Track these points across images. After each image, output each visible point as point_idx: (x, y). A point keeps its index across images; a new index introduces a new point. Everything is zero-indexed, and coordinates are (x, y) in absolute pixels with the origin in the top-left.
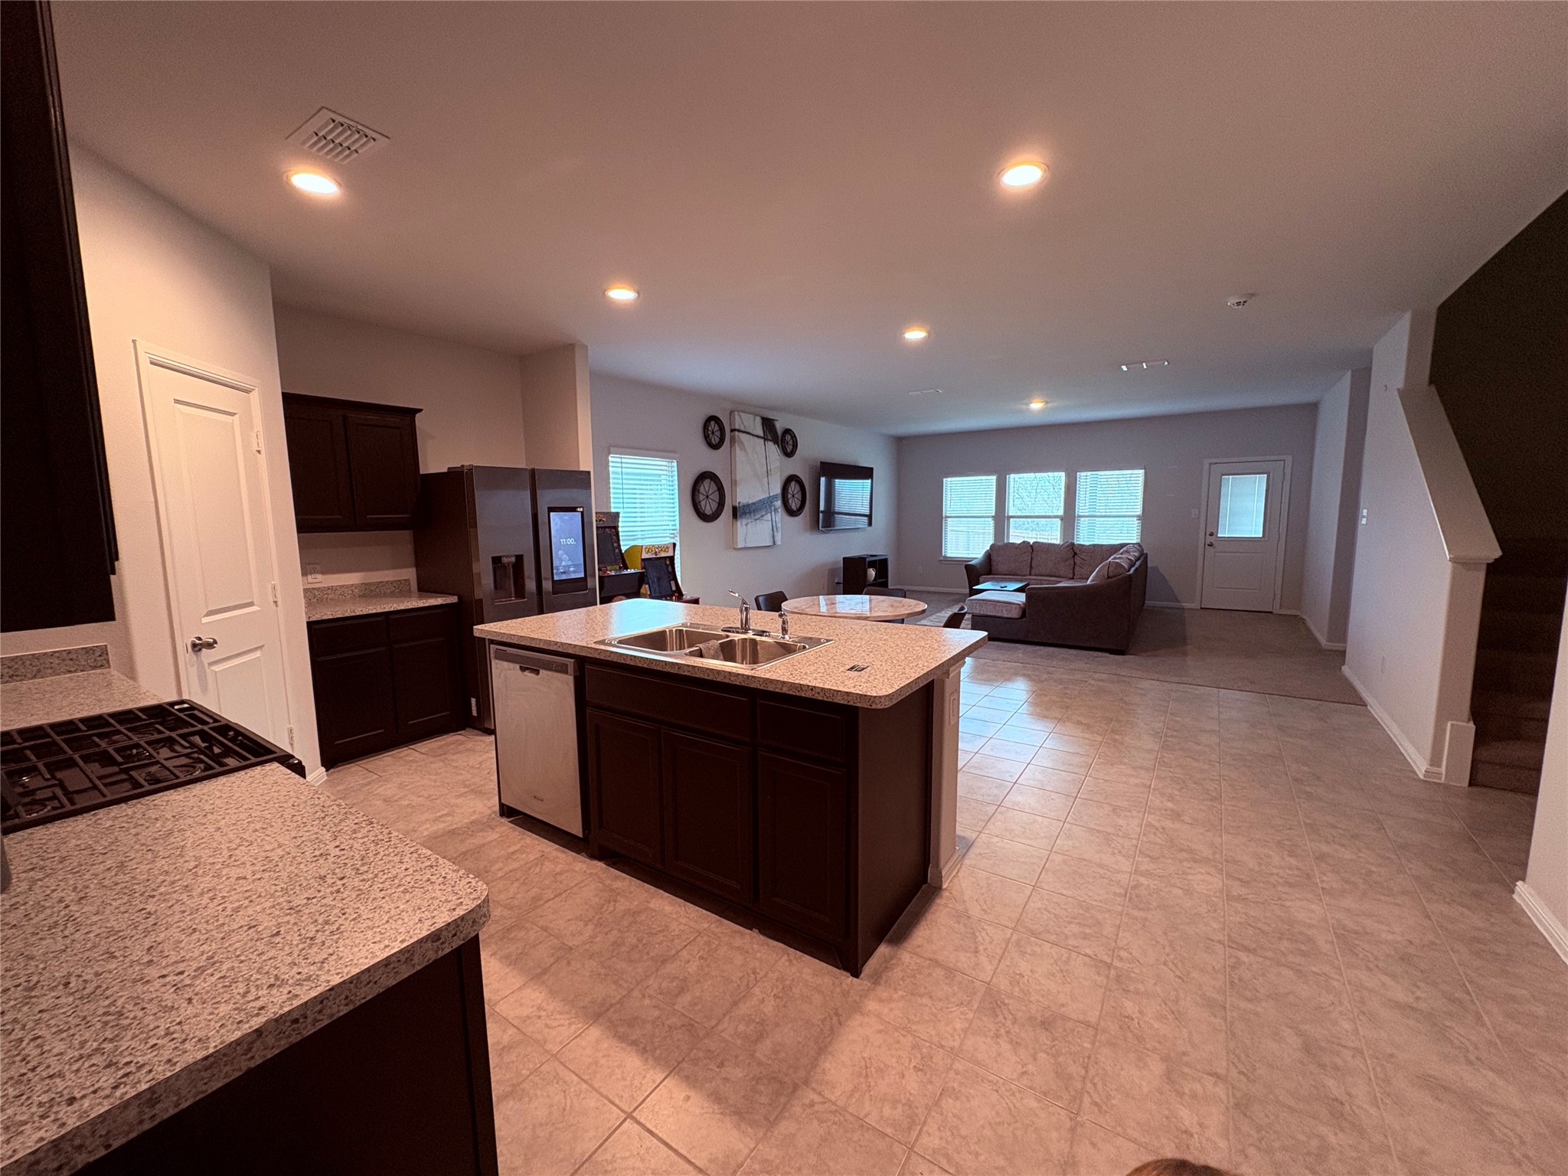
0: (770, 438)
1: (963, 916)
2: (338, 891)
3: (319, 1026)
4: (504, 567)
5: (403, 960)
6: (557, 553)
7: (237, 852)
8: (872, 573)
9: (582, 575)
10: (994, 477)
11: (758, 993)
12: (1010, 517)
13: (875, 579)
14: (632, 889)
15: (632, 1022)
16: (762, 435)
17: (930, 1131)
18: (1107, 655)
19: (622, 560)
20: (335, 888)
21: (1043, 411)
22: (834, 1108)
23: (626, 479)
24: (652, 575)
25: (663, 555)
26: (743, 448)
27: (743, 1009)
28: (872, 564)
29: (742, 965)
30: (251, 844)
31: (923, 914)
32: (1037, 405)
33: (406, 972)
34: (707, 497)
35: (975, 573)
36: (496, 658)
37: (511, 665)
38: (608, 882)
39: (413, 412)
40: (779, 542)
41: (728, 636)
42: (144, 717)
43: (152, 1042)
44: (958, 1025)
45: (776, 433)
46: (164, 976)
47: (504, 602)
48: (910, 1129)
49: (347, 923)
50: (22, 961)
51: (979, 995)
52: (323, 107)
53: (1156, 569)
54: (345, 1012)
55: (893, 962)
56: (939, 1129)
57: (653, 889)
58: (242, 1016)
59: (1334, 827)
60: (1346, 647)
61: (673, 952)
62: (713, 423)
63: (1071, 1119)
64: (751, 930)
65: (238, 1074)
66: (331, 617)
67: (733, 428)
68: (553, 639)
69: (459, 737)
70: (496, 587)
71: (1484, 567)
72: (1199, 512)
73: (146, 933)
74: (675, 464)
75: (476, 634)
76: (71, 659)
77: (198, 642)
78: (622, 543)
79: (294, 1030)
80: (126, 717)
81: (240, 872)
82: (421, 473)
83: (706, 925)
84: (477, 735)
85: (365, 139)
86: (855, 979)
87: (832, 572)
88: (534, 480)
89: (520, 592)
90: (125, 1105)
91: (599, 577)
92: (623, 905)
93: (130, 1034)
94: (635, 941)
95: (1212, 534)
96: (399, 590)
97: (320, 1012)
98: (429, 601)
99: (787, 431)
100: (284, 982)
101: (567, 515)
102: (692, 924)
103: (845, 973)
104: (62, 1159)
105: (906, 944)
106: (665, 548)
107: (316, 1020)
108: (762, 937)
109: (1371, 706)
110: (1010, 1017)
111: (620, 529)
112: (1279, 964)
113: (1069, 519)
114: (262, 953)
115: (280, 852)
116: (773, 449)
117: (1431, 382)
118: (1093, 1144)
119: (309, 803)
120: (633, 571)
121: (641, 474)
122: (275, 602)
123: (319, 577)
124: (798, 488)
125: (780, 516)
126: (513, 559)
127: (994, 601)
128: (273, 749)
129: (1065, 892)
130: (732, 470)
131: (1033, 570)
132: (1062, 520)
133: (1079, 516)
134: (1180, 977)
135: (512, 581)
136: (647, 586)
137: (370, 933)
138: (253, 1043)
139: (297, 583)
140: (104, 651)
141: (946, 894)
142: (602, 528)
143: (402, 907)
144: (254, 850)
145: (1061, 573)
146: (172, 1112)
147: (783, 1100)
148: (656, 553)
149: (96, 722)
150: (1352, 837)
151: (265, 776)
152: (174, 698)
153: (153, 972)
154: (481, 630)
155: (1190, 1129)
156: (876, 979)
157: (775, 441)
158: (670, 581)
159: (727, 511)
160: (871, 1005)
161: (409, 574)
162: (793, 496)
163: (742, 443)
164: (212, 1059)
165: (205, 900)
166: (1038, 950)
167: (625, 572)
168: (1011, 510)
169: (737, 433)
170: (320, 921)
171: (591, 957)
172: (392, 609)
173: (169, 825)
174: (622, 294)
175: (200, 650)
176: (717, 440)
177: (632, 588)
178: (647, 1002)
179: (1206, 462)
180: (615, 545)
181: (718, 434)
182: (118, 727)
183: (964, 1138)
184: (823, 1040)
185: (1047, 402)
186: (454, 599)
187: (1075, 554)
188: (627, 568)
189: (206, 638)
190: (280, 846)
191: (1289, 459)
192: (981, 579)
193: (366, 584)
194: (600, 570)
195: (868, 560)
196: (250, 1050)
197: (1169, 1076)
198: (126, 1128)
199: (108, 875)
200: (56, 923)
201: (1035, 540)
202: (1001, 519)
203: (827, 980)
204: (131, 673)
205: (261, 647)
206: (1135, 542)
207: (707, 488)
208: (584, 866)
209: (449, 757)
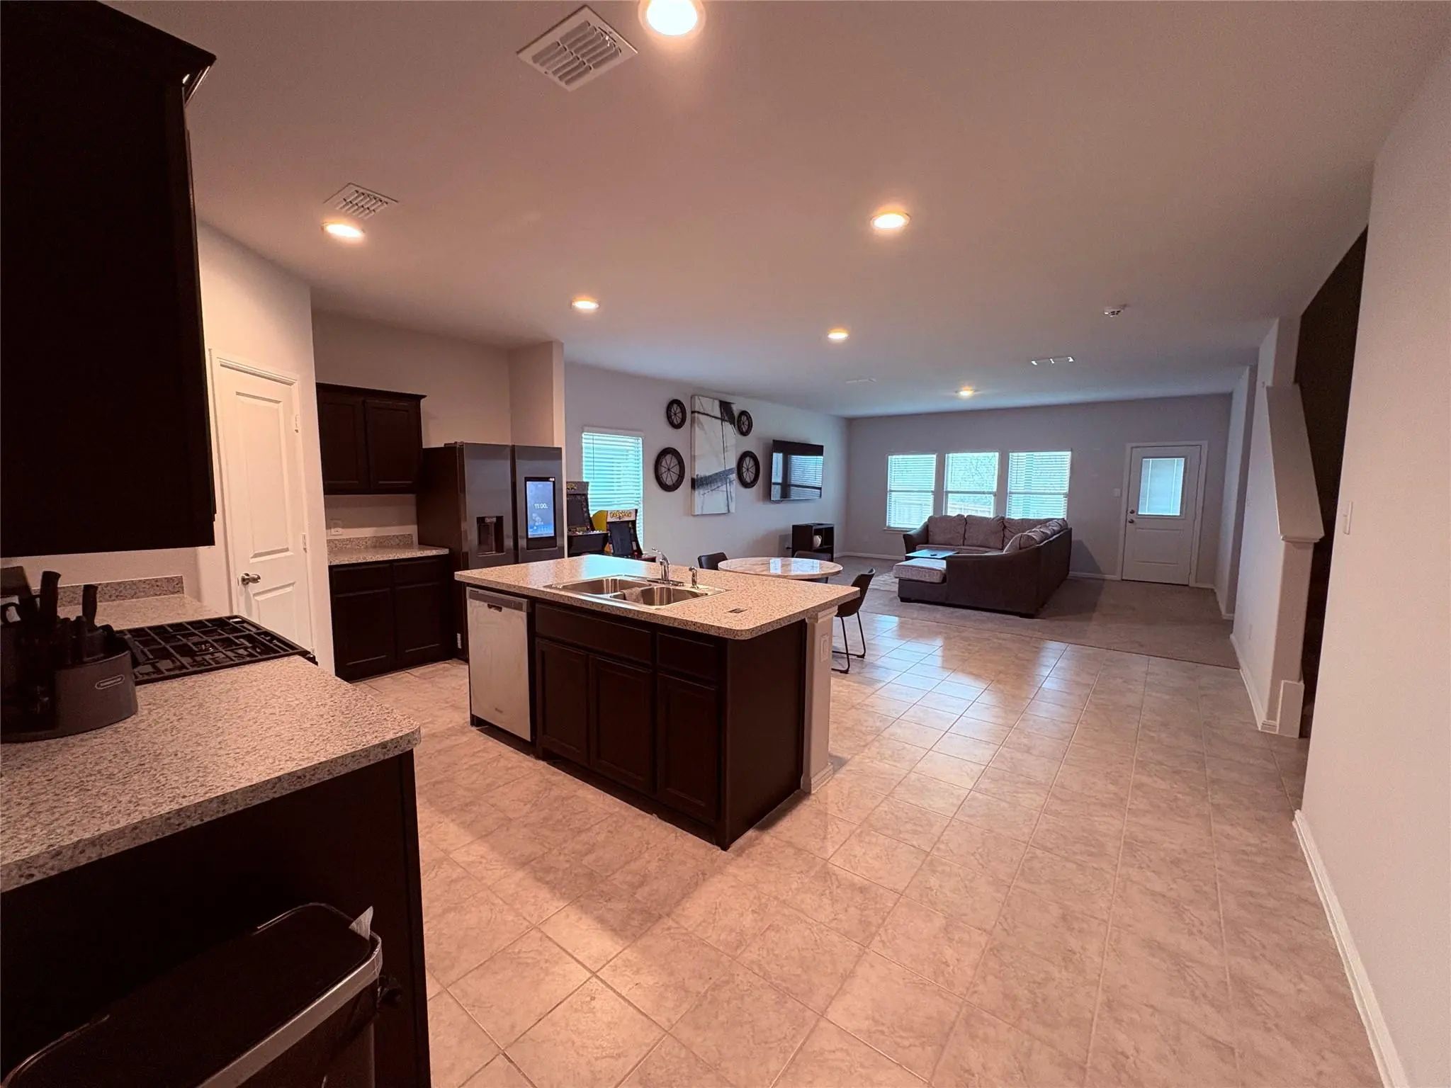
0: (726, 418)
1: (822, 814)
2: (330, 722)
3: (313, 783)
4: (487, 526)
5: (363, 755)
6: (531, 515)
7: (270, 701)
8: (818, 540)
9: (553, 535)
10: (935, 456)
11: (647, 857)
12: (948, 492)
13: (821, 545)
14: (565, 782)
15: (548, 870)
16: (719, 416)
17: (752, 949)
18: (1018, 618)
19: (590, 523)
20: (328, 721)
21: (973, 397)
22: (684, 931)
23: (596, 453)
24: (617, 538)
25: (626, 519)
26: (702, 428)
27: (634, 866)
28: (818, 532)
29: (640, 838)
30: (279, 697)
31: (791, 811)
32: (966, 393)
33: (365, 763)
34: (669, 470)
35: (912, 542)
36: (470, 598)
37: (482, 603)
38: (547, 777)
39: (417, 399)
40: (733, 509)
41: (650, 585)
42: (210, 625)
43: (223, 778)
44: (794, 886)
45: (733, 414)
46: (228, 754)
47: (489, 554)
48: (738, 947)
49: (333, 736)
50: (150, 745)
51: (817, 868)
52: (349, 184)
53: (1080, 542)
54: (327, 779)
55: (757, 842)
56: (759, 949)
57: (581, 782)
58: (271, 771)
59: (1161, 763)
60: (1233, 617)
61: (589, 826)
62: (675, 406)
63: (860, 950)
64: (652, 814)
65: (267, 799)
66: (347, 563)
67: (693, 410)
68: (513, 583)
69: (446, 665)
70: (480, 542)
71: (1312, 547)
72: (1121, 491)
73: (218, 736)
74: (640, 441)
75: (457, 578)
76: (157, 586)
77: (246, 577)
78: (590, 508)
79: (298, 782)
80: (198, 624)
81: (272, 711)
82: (424, 447)
83: (617, 809)
84: (461, 664)
85: (380, 203)
86: (724, 852)
87: (783, 538)
88: (514, 453)
89: (500, 547)
90: (211, 800)
91: (568, 537)
92: (555, 792)
93: (212, 775)
94: (561, 817)
95: (1132, 512)
96: (404, 543)
97: (313, 775)
98: (425, 552)
99: (743, 413)
100: (294, 759)
101: (540, 484)
102: (607, 808)
103: (716, 847)
104: (180, 821)
105: (769, 831)
106: (629, 514)
107: (310, 780)
108: (659, 820)
109: (1242, 670)
110: (837, 883)
111: (589, 496)
112: (1067, 859)
113: (1002, 495)
114: (283, 747)
115: (297, 702)
116: (730, 429)
117: (1296, 381)
118: (872, 966)
119: (317, 678)
120: (598, 532)
121: (613, 450)
122: (305, 549)
123: (340, 530)
124: (752, 463)
125: (735, 487)
126: (494, 520)
127: (919, 567)
128: (297, 647)
129: (911, 801)
130: (691, 446)
131: (965, 541)
132: (995, 495)
133: (1011, 493)
134: (981, 864)
135: (493, 537)
136: (611, 545)
137: (346, 741)
138: (276, 784)
139: (323, 534)
140: (180, 580)
141: (812, 797)
142: (571, 495)
143: (366, 731)
144: (281, 700)
145: (992, 544)
146: (233, 811)
147: (649, 924)
148: (620, 518)
149: (178, 627)
150: (1174, 772)
151: (290, 662)
152: (228, 614)
153: (221, 752)
154: (460, 575)
155: (949, 962)
156: (740, 853)
157: (732, 421)
158: (632, 541)
159: (686, 483)
160: (731, 869)
161: (412, 530)
162: (748, 470)
163: (702, 424)
164: (254, 788)
165: (251, 723)
166: (874, 840)
167: (592, 533)
168: (950, 486)
169: (696, 414)
170: (318, 734)
171: (525, 826)
172: (396, 558)
173: (229, 686)
174: (585, 305)
175: (247, 583)
176: (679, 421)
177: (596, 548)
178: (562, 858)
179: (1129, 446)
180: (585, 509)
181: (680, 415)
182: (193, 631)
183: (776, 956)
184: (689, 889)
185: (976, 391)
186: (445, 551)
187: (1005, 527)
188: (593, 530)
189: (252, 574)
190: (297, 699)
191: (1205, 444)
192: (917, 548)
193: (378, 537)
194: (569, 530)
195: (814, 528)
196: (274, 787)
197: (946, 929)
198: (211, 813)
199: (194, 709)
200: (166, 730)
201: (969, 514)
202: (940, 494)
203: (702, 852)
204: (198, 595)
205: (293, 584)
206: (1061, 517)
207: (668, 462)
208: (531, 764)
209: (437, 679)
